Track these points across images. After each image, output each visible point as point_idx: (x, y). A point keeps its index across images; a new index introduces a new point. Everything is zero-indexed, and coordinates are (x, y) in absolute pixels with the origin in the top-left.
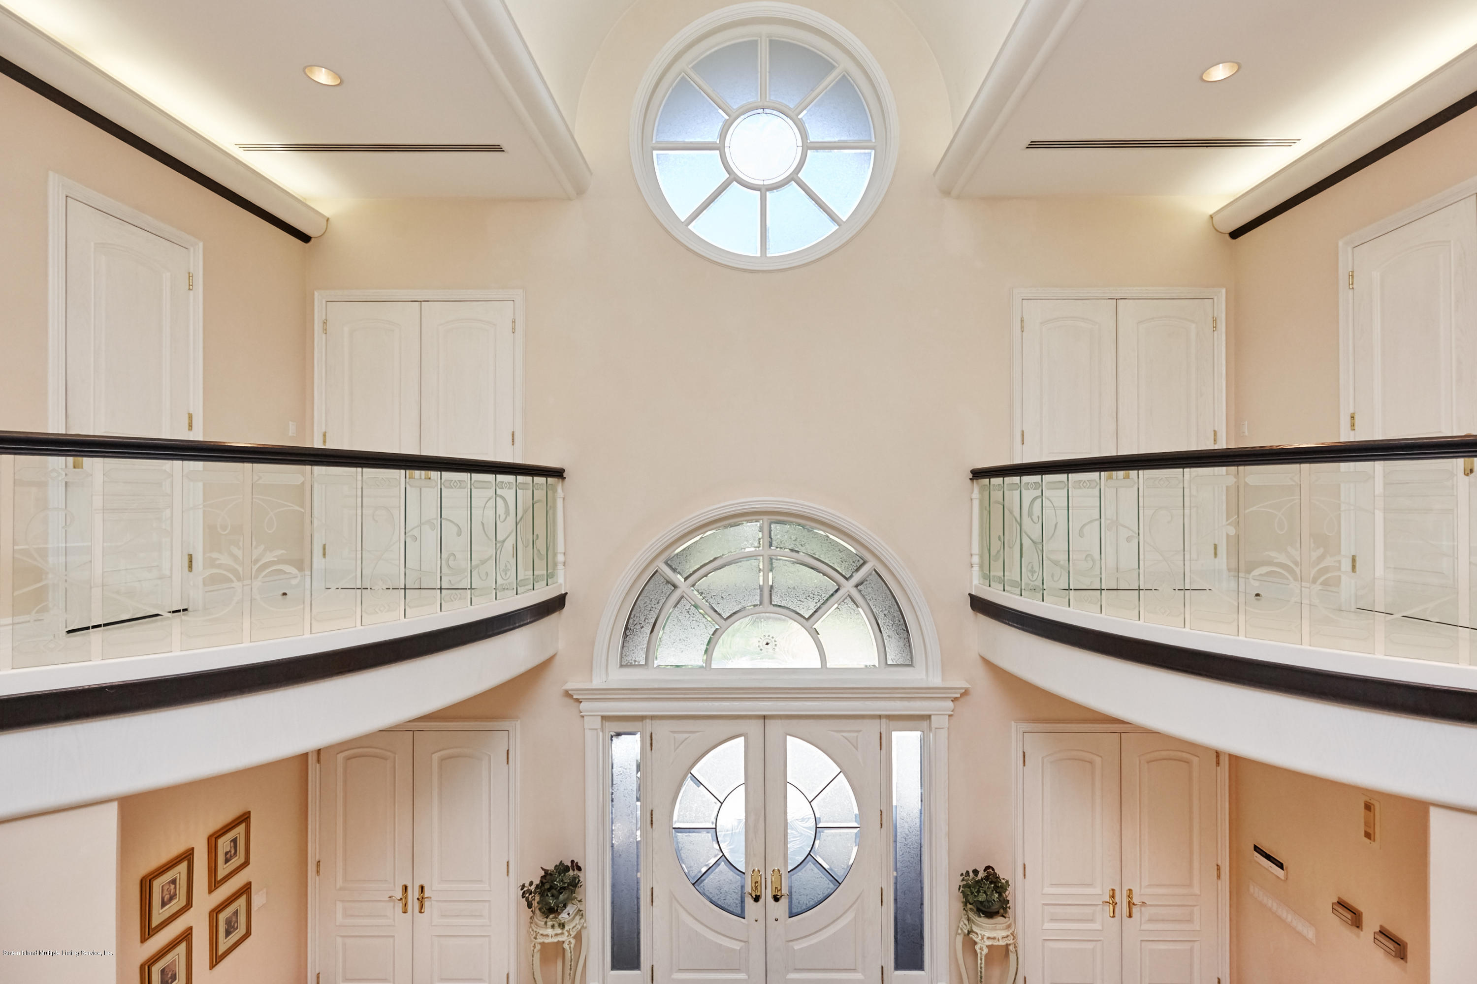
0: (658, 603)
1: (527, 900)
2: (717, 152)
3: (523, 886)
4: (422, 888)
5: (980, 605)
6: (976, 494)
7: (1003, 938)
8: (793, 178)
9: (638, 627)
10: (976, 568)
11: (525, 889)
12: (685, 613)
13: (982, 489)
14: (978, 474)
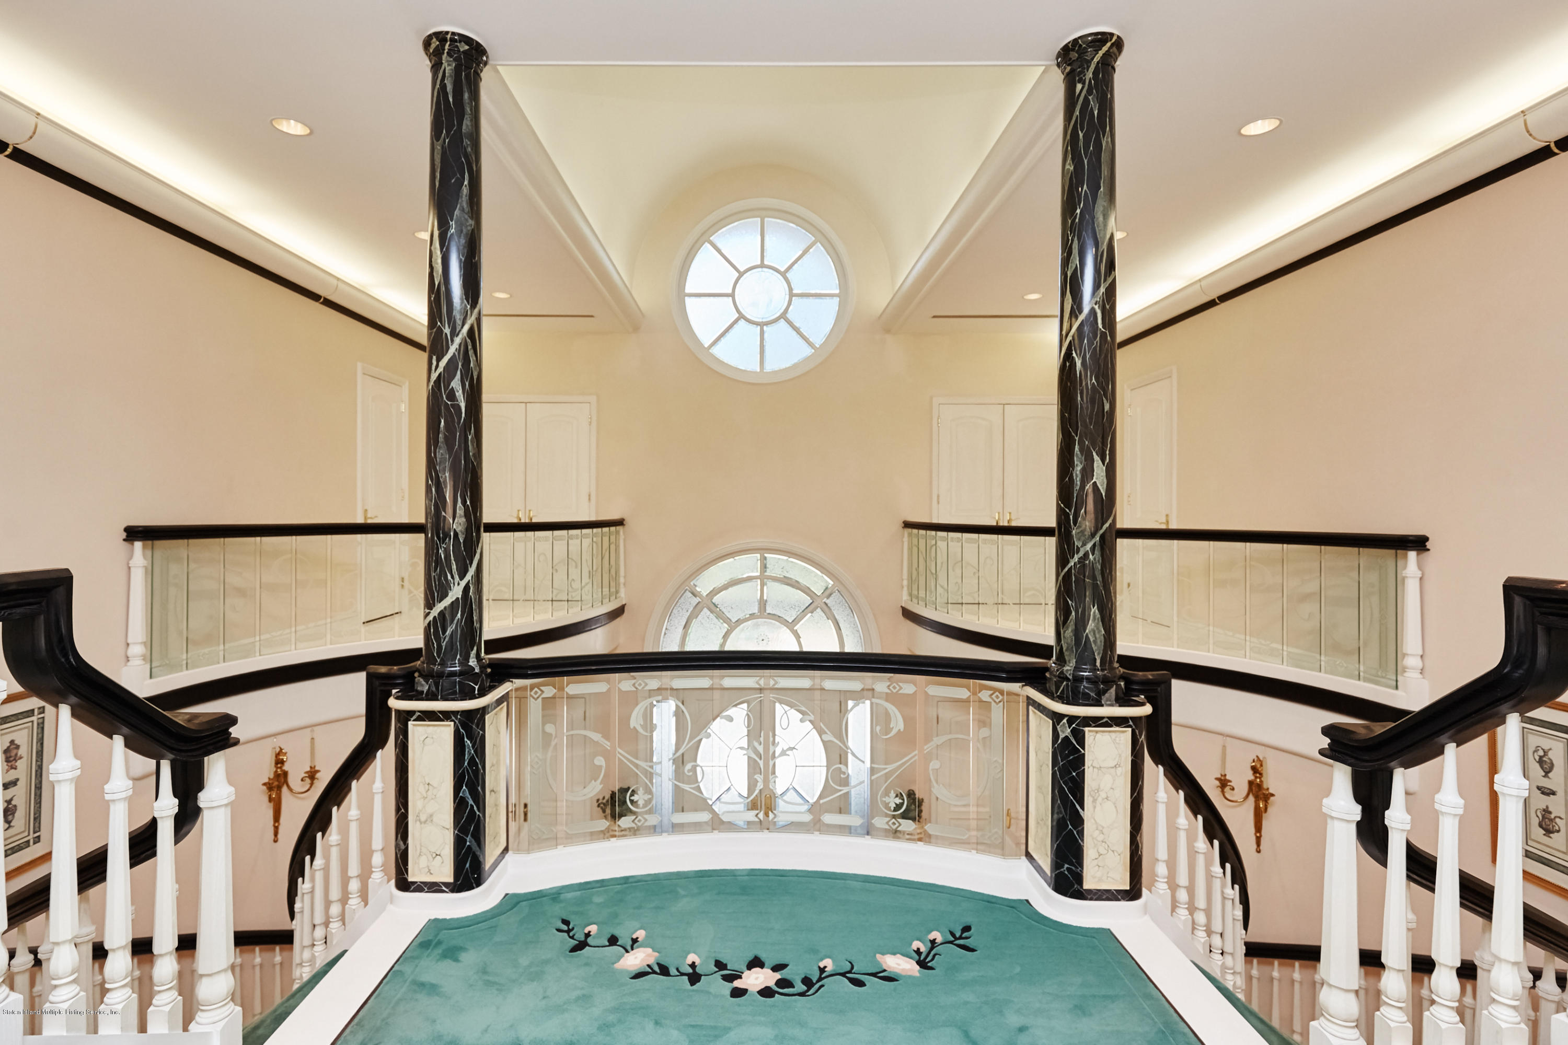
0: (687, 611)
1: (602, 808)
2: (731, 298)
3: (598, 800)
4: (526, 806)
5: (908, 615)
6: (906, 539)
7: (918, 834)
8: (783, 316)
9: (673, 628)
10: (905, 589)
11: (600, 802)
12: (706, 618)
13: (910, 535)
14: (908, 525)
